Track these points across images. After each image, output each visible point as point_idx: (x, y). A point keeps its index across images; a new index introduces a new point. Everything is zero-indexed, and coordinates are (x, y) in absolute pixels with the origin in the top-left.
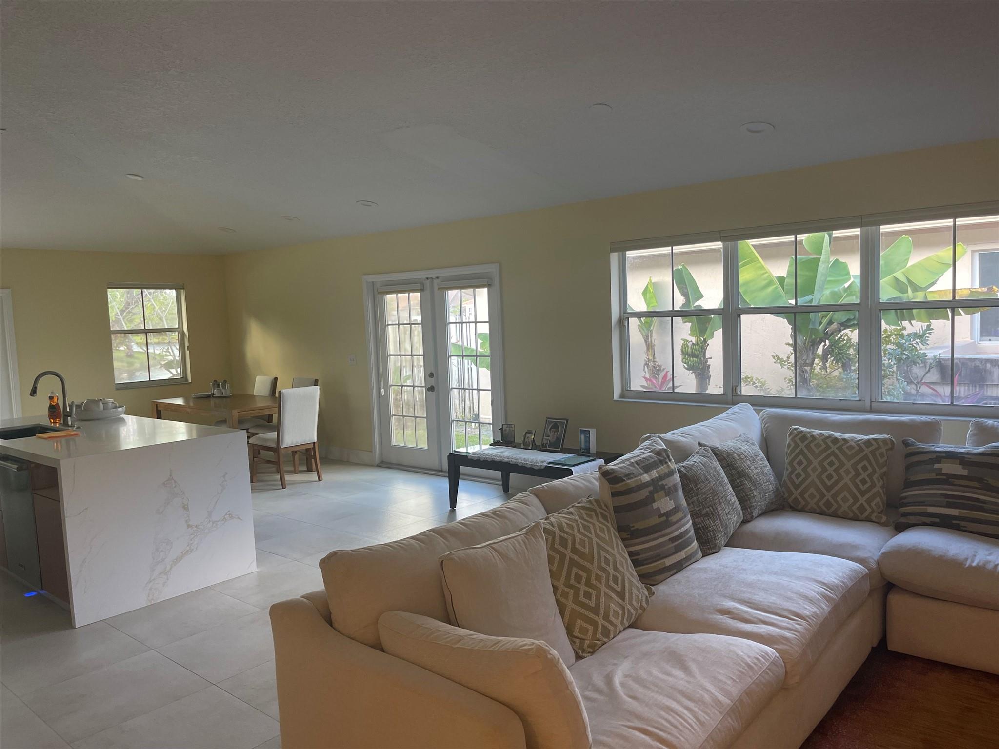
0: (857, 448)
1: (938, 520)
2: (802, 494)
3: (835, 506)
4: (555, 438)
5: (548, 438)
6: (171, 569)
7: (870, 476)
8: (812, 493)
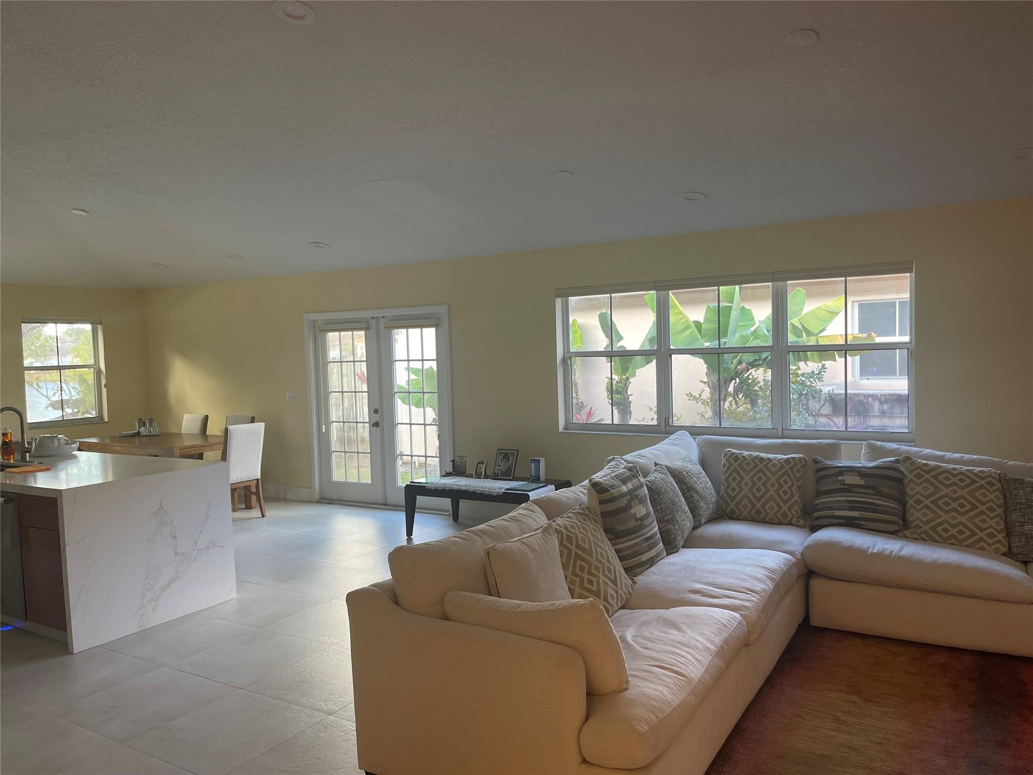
0: (779, 465)
1: (843, 521)
2: (737, 505)
3: (764, 513)
4: (506, 468)
5: (499, 468)
6: (160, 595)
7: (790, 488)
8: (745, 504)
